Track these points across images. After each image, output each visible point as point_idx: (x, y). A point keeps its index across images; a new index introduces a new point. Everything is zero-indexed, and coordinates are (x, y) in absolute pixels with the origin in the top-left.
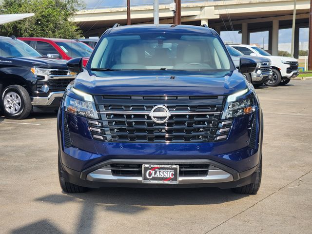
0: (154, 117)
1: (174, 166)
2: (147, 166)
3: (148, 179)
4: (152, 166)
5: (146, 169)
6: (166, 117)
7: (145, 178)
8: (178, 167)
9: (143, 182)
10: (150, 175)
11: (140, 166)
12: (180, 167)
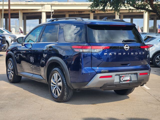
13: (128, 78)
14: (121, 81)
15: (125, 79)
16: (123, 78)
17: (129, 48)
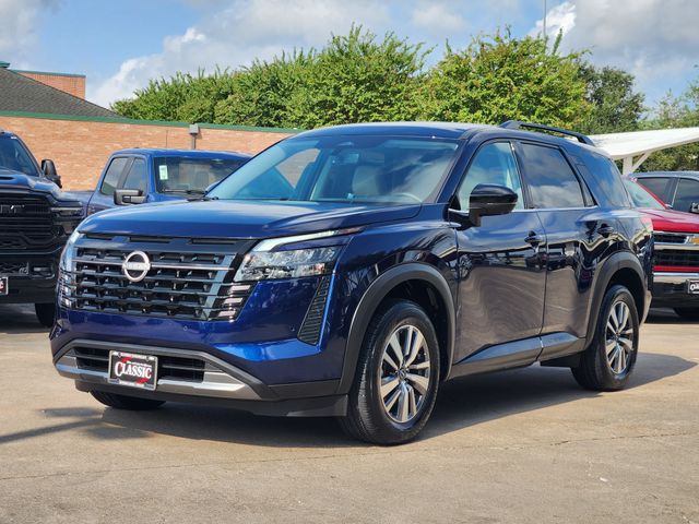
0: (129, 271)
1: (152, 358)
2: (116, 353)
3: (117, 377)
4: (122, 354)
5: (115, 359)
6: (141, 272)
7: (113, 375)
8: (156, 359)
9: (110, 381)
10: (120, 370)
11: (105, 353)
12: (159, 362)
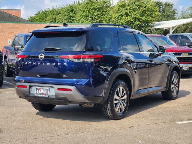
13: (45, 92)
14: (37, 94)
15: (41, 92)
16: (40, 90)
17: (44, 58)
